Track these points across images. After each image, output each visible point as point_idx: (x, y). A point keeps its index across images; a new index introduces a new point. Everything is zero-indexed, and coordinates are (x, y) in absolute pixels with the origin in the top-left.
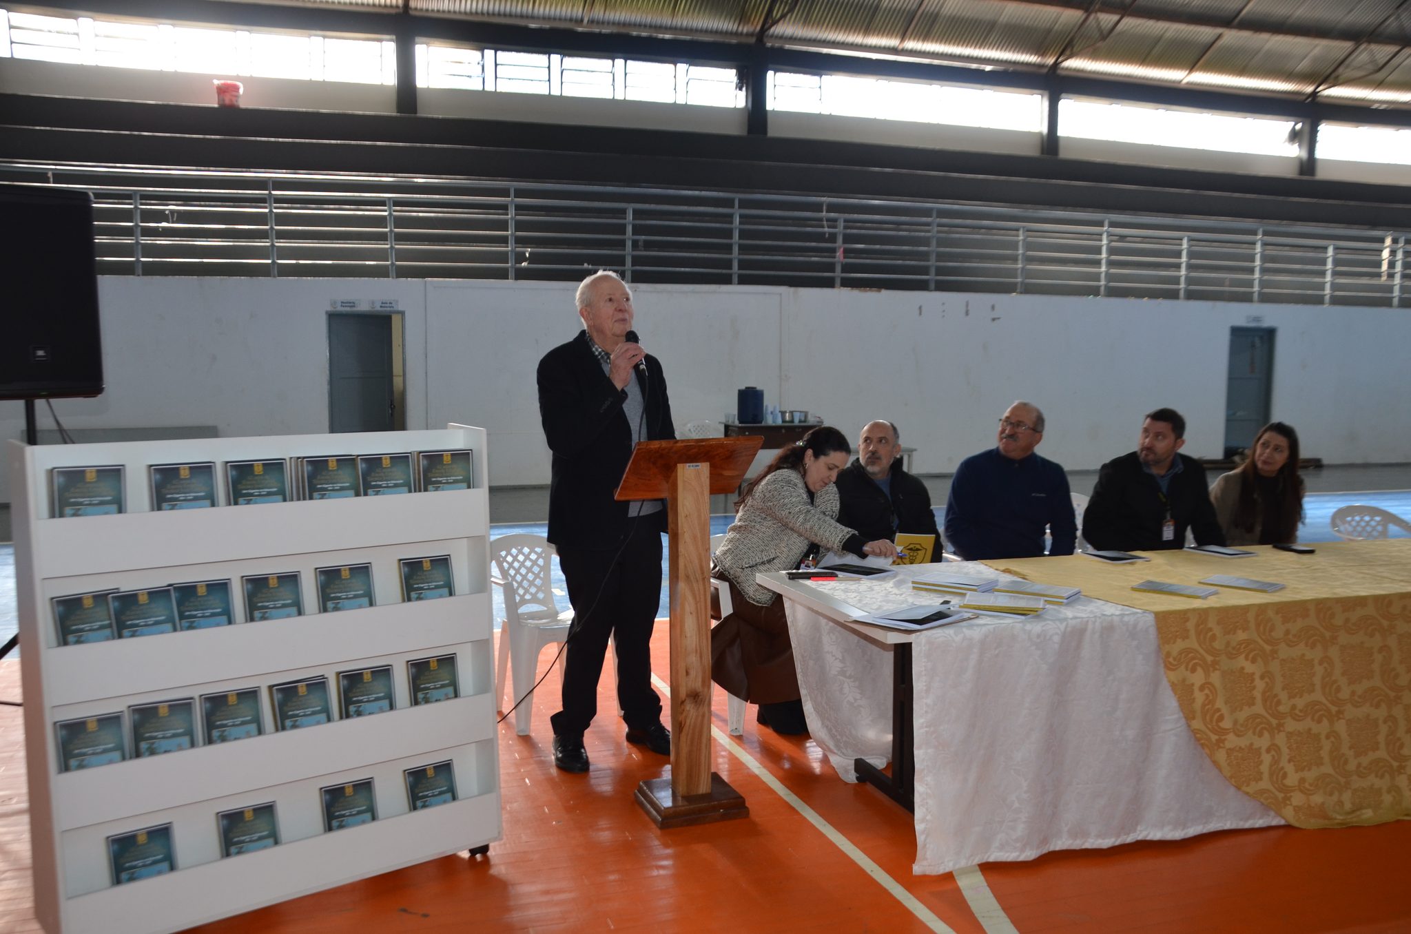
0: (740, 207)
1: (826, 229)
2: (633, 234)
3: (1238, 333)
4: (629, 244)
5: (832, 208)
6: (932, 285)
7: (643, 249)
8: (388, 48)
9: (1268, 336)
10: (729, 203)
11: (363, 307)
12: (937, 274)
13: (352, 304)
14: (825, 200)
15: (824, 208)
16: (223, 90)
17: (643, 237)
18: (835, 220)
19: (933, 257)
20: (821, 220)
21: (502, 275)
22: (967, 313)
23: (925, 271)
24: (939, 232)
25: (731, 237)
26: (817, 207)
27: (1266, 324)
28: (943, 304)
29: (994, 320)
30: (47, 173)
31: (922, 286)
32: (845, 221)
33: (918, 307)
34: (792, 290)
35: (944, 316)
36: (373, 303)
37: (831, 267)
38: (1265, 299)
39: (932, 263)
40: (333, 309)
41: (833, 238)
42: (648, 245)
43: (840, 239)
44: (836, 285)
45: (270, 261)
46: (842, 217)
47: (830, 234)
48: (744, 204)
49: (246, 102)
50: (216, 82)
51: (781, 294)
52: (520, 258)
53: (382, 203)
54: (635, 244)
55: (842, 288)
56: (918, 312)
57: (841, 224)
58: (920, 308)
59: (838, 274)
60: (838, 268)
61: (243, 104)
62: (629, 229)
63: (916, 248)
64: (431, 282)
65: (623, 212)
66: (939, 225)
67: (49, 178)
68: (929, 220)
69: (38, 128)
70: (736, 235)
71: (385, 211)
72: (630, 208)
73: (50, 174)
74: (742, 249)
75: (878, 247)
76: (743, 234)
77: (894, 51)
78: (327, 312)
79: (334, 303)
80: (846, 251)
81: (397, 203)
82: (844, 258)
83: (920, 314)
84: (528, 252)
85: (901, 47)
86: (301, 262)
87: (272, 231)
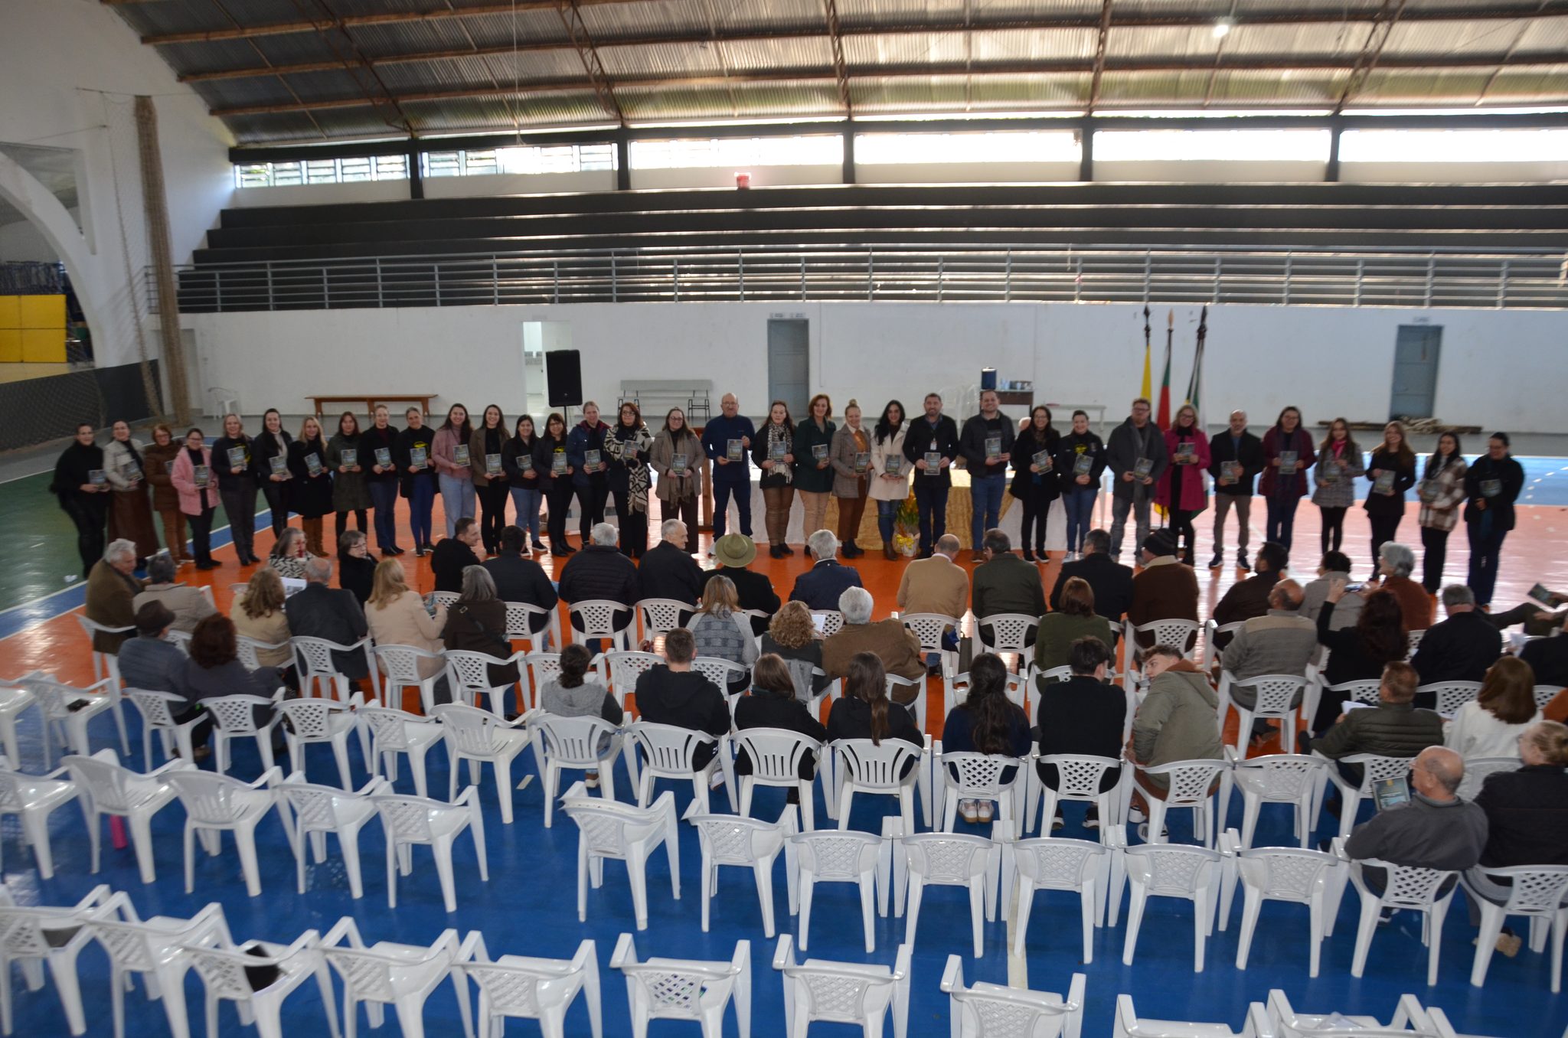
3: (1403, 330)
6: (1146, 297)
8: (838, 140)
9: (1438, 331)
11: (787, 317)
12: (1150, 291)
13: (781, 315)
16: (739, 179)
21: (865, 297)
27: (1433, 322)
29: (1192, 321)
34: (1044, 302)
36: (792, 314)
38: (1434, 303)
39: (1146, 284)
40: (771, 318)
44: (1076, 299)
45: (739, 293)
49: (753, 186)
50: (737, 175)
51: (1036, 306)
52: (875, 287)
55: (1079, 301)
59: (1077, 292)
60: (1078, 289)
61: (752, 187)
69: (644, 212)
77: (1202, 107)
78: (768, 320)
79: (771, 315)
84: (879, 283)
85: (1207, 103)
86: (755, 293)
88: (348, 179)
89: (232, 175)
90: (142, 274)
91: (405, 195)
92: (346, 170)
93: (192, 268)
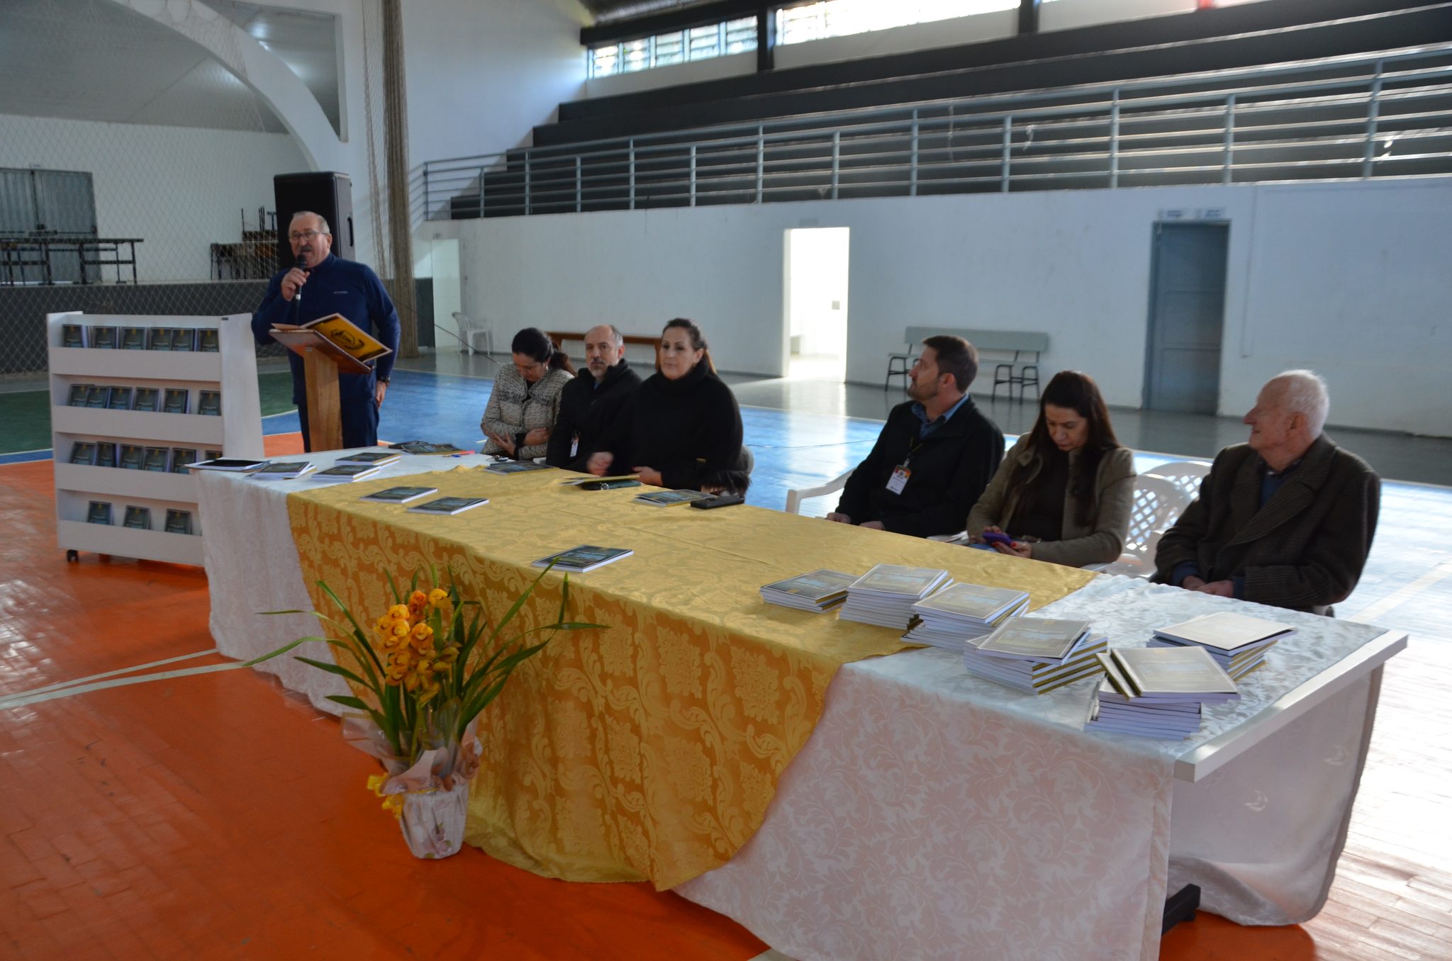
11: (1188, 217)
13: (1178, 213)
30: (949, 108)
36: (1199, 211)
40: (1161, 219)
45: (1109, 173)
61: (1222, 4)
67: (950, 111)
71: (1226, 109)
73: (951, 108)
78: (1153, 223)
79: (1160, 213)
81: (1240, 100)
87: (1114, 142)
88: (696, 56)
89: (584, 62)
90: (420, 172)
91: (751, 68)
92: (694, 45)
93: (505, 169)
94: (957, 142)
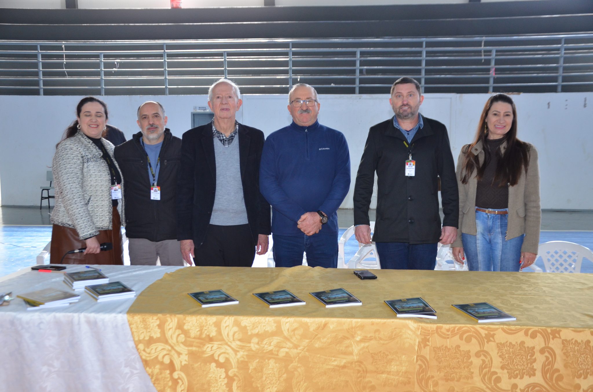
0: (426, 47)
1: (483, 57)
2: (360, 66)
4: (358, 72)
5: (487, 44)
6: (559, 88)
7: (366, 74)
10: (420, 45)
12: (563, 82)
13: (204, 109)
14: (484, 38)
15: (483, 44)
17: (365, 67)
18: (490, 51)
19: (561, 70)
20: (480, 52)
21: (285, 91)
22: (585, 106)
23: (555, 79)
24: (565, 53)
25: (420, 65)
26: (479, 44)
28: (567, 100)
30: (62, 46)
31: (553, 89)
32: (497, 51)
33: (548, 102)
34: (459, 95)
35: (566, 108)
37: (487, 81)
39: (561, 73)
40: (194, 111)
41: (488, 62)
42: (369, 72)
43: (493, 63)
44: (489, 92)
45: (164, 87)
46: (494, 49)
47: (485, 60)
48: (429, 44)
51: (451, 98)
52: (295, 81)
53: (221, 55)
54: (361, 72)
55: (493, 93)
56: (547, 106)
57: (494, 53)
58: (549, 104)
59: (491, 84)
60: (491, 81)
62: (358, 63)
63: (547, 65)
64: (245, 96)
65: (354, 54)
66: (566, 49)
67: (63, 48)
68: (559, 46)
70: (424, 63)
71: (223, 59)
72: (358, 50)
73: (63, 46)
74: (427, 72)
75: (519, 66)
76: (428, 63)
78: (192, 113)
79: (195, 108)
80: (496, 70)
81: (230, 54)
82: (496, 74)
83: (549, 107)
84: (299, 78)
86: (179, 87)
87: (165, 71)
94: (68, 66)
